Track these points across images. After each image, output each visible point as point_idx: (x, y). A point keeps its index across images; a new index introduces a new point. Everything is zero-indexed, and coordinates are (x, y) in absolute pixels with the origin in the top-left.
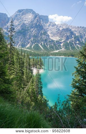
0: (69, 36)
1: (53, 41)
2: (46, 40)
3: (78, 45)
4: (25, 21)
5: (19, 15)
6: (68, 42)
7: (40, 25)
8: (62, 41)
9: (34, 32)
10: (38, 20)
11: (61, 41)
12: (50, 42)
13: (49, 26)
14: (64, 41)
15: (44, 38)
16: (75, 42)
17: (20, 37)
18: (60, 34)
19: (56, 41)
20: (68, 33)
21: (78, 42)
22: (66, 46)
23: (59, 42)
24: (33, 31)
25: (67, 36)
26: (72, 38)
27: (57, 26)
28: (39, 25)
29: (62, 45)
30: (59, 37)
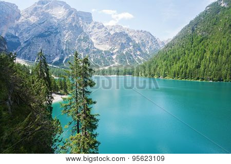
0: (125, 43)
1: (99, 51)
2: (87, 50)
3: (140, 57)
5: (42, 8)
6: (124, 53)
7: (78, 25)
8: (115, 51)
9: (66, 36)
10: (73, 18)
11: (112, 51)
12: (94, 52)
13: (93, 28)
14: (117, 52)
15: (84, 46)
16: (134, 53)
18: (111, 41)
19: (105, 51)
20: (123, 39)
21: (138, 53)
22: (121, 58)
23: (109, 53)
25: (122, 44)
26: (130, 46)
27: (106, 28)
28: (75, 26)
29: (114, 57)
30: (110, 45)
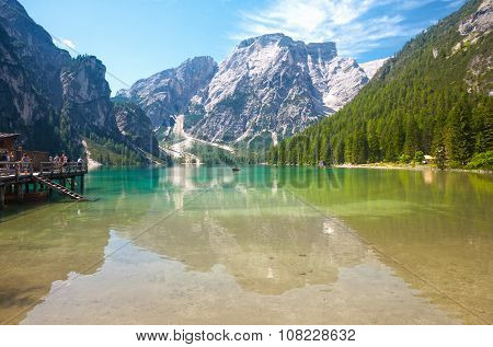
2: (296, 119)
4: (253, 68)
5: (243, 53)
9: (265, 98)
13: (334, 73)
15: (292, 113)
17: (224, 114)
24: (262, 97)
